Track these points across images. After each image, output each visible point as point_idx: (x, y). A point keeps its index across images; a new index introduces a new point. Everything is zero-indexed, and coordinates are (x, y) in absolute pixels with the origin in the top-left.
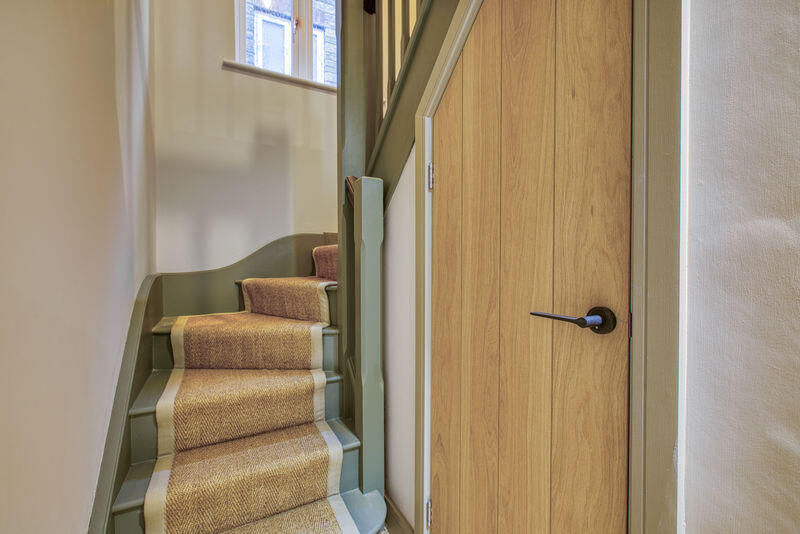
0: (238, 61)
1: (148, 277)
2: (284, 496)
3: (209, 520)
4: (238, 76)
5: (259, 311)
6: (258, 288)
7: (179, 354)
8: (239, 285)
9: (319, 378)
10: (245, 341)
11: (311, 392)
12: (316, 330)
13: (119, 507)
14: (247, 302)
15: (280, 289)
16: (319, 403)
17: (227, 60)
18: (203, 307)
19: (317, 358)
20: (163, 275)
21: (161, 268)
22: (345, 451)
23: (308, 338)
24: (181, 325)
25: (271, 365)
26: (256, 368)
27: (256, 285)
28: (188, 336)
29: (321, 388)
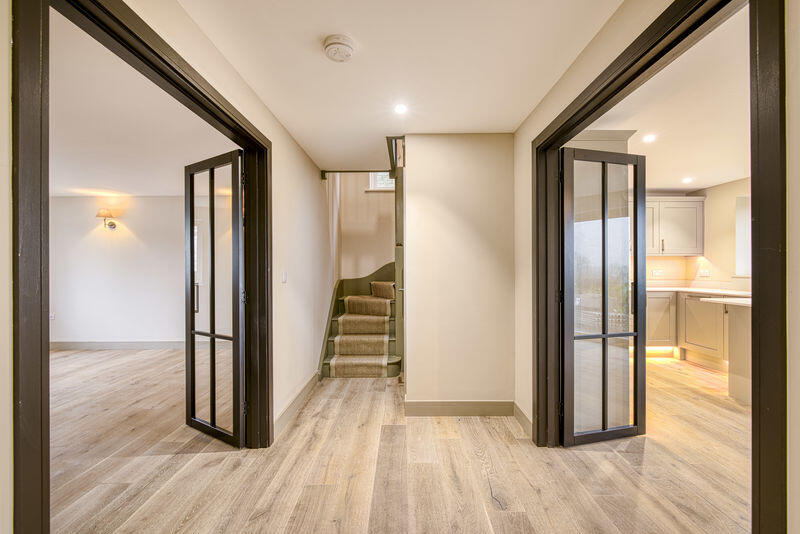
0: (372, 188)
1: (339, 280)
2: (370, 350)
3: (349, 351)
4: (371, 194)
7: (346, 308)
8: (370, 284)
9: (387, 318)
10: (366, 304)
11: (384, 323)
13: (328, 340)
14: (372, 292)
17: (367, 189)
18: (357, 293)
19: (389, 311)
20: (343, 280)
21: (342, 278)
22: (390, 341)
23: (386, 304)
24: (347, 299)
25: (374, 313)
26: (369, 314)
27: (376, 285)
28: (349, 301)
29: (387, 322)
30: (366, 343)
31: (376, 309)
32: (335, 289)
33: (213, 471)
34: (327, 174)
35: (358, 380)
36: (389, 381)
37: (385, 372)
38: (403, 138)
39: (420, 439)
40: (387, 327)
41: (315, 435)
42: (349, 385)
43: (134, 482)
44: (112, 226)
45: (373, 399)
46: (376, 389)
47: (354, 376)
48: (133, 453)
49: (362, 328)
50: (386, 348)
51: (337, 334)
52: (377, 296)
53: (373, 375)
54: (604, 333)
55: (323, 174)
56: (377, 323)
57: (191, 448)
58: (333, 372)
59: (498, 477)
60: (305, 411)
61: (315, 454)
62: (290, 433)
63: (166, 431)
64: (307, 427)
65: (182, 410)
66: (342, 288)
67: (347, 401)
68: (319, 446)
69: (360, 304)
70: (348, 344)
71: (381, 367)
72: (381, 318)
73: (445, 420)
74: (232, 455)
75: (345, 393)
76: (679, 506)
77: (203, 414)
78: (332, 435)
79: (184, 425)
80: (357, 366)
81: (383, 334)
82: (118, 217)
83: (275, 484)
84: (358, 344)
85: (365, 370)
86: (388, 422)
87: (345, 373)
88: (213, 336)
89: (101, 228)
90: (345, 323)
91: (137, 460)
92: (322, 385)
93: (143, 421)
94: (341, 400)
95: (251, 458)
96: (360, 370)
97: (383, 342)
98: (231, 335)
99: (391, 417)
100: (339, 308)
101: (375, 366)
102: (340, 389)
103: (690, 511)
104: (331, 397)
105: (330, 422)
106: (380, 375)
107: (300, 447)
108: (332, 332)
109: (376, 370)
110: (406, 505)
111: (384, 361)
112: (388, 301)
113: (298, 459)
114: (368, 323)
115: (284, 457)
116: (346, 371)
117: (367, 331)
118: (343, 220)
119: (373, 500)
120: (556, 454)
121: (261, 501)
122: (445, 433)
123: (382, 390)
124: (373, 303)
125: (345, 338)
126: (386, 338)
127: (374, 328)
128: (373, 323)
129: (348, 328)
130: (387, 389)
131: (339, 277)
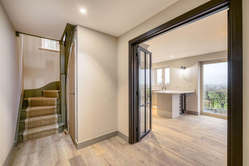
0: (43, 48)
1: (23, 90)
2: (47, 122)
3: (35, 125)
5: (46, 97)
6: (46, 92)
7: (29, 104)
8: (42, 92)
9: (56, 106)
10: (42, 101)
11: (54, 109)
12: (56, 99)
13: (20, 122)
14: (44, 95)
15: (50, 92)
16: (56, 110)
17: (40, 48)
18: (34, 96)
19: (56, 103)
20: (26, 90)
21: (25, 88)
22: (58, 117)
23: (54, 100)
24: (29, 99)
25: (47, 105)
26: (44, 106)
28: (31, 100)
29: (56, 108)
30: (45, 120)
31: (49, 103)
32: (21, 95)
34: (20, 34)
36: (60, 135)
37: (57, 131)
39: (90, 159)
45: (56, 146)
46: (55, 141)
49: (41, 113)
50: (56, 120)
51: (26, 118)
53: (51, 134)
54: (145, 103)
55: (17, 34)
56: (50, 109)
58: (25, 139)
59: (128, 163)
66: (26, 94)
67: (41, 153)
69: (38, 101)
70: (34, 122)
71: (55, 129)
72: (52, 107)
73: (95, 145)
75: (37, 148)
76: (172, 149)
80: (41, 132)
81: (53, 114)
84: (40, 121)
85: (46, 133)
86: (71, 157)
87: (33, 138)
90: (30, 112)
96: (43, 134)
97: (55, 118)
99: (71, 153)
100: (25, 104)
101: (52, 130)
102: (33, 147)
103: (174, 150)
104: (29, 154)
106: (54, 133)
108: (22, 117)
109: (53, 132)
111: (57, 126)
114: (45, 110)
116: (34, 136)
117: (44, 114)
120: (137, 145)
122: (99, 151)
123: (59, 140)
124: (48, 100)
125: (32, 120)
127: (48, 112)
128: (48, 110)
129: (32, 114)
130: (61, 139)
131: (23, 88)
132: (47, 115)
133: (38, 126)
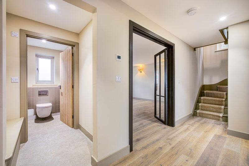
0: (217, 50)
3: (205, 109)
4: (217, 52)
7: (205, 95)
8: (217, 86)
9: (224, 99)
11: (222, 101)
13: (197, 104)
14: (218, 89)
15: (222, 87)
20: (205, 85)
25: (217, 97)
27: (219, 87)
28: (206, 92)
29: (224, 101)
30: (213, 107)
31: (219, 96)
32: (200, 88)
33: (159, 127)
34: (196, 49)
35: (208, 119)
36: (223, 123)
37: (221, 119)
38: (227, 28)
40: (224, 103)
41: (188, 129)
42: (204, 120)
43: (144, 124)
44: (141, 72)
45: (214, 126)
46: (216, 124)
47: (207, 118)
48: (144, 119)
49: (211, 102)
50: (222, 111)
51: (200, 102)
52: (220, 91)
53: (215, 119)
56: (219, 101)
57: (155, 122)
58: (198, 115)
60: (186, 122)
61: (187, 133)
62: (180, 126)
63: (150, 117)
64: (186, 126)
65: (154, 114)
66: (203, 87)
67: (202, 124)
68: (189, 132)
69: (211, 93)
70: (205, 107)
71: (219, 117)
72: (221, 99)
74: (164, 126)
77: (158, 116)
78: (194, 130)
79: (154, 117)
81: (222, 105)
82: (142, 70)
83: (174, 135)
84: (209, 107)
85: (212, 117)
87: (202, 116)
88: (160, 96)
89: (139, 73)
90: (204, 99)
91: (145, 120)
92: (193, 118)
93: (146, 114)
94: (199, 123)
95: (169, 128)
96: (210, 116)
97: (221, 108)
98: (164, 96)
100: (201, 94)
101: (216, 116)
102: (200, 120)
104: (196, 121)
105: (194, 127)
106: (219, 120)
107: (182, 130)
108: (198, 101)
109: (217, 118)
110: (218, 157)
111: (221, 115)
112: (225, 93)
113: (181, 132)
114: (214, 100)
115: (177, 130)
118: (204, 64)
119: (205, 150)
121: (170, 137)
123: (219, 125)
124: (218, 93)
125: (203, 104)
126: (223, 107)
127: (217, 103)
128: (216, 101)
129: (205, 101)
130: (221, 125)
131: (203, 84)
132: (216, 104)
133: (207, 111)
